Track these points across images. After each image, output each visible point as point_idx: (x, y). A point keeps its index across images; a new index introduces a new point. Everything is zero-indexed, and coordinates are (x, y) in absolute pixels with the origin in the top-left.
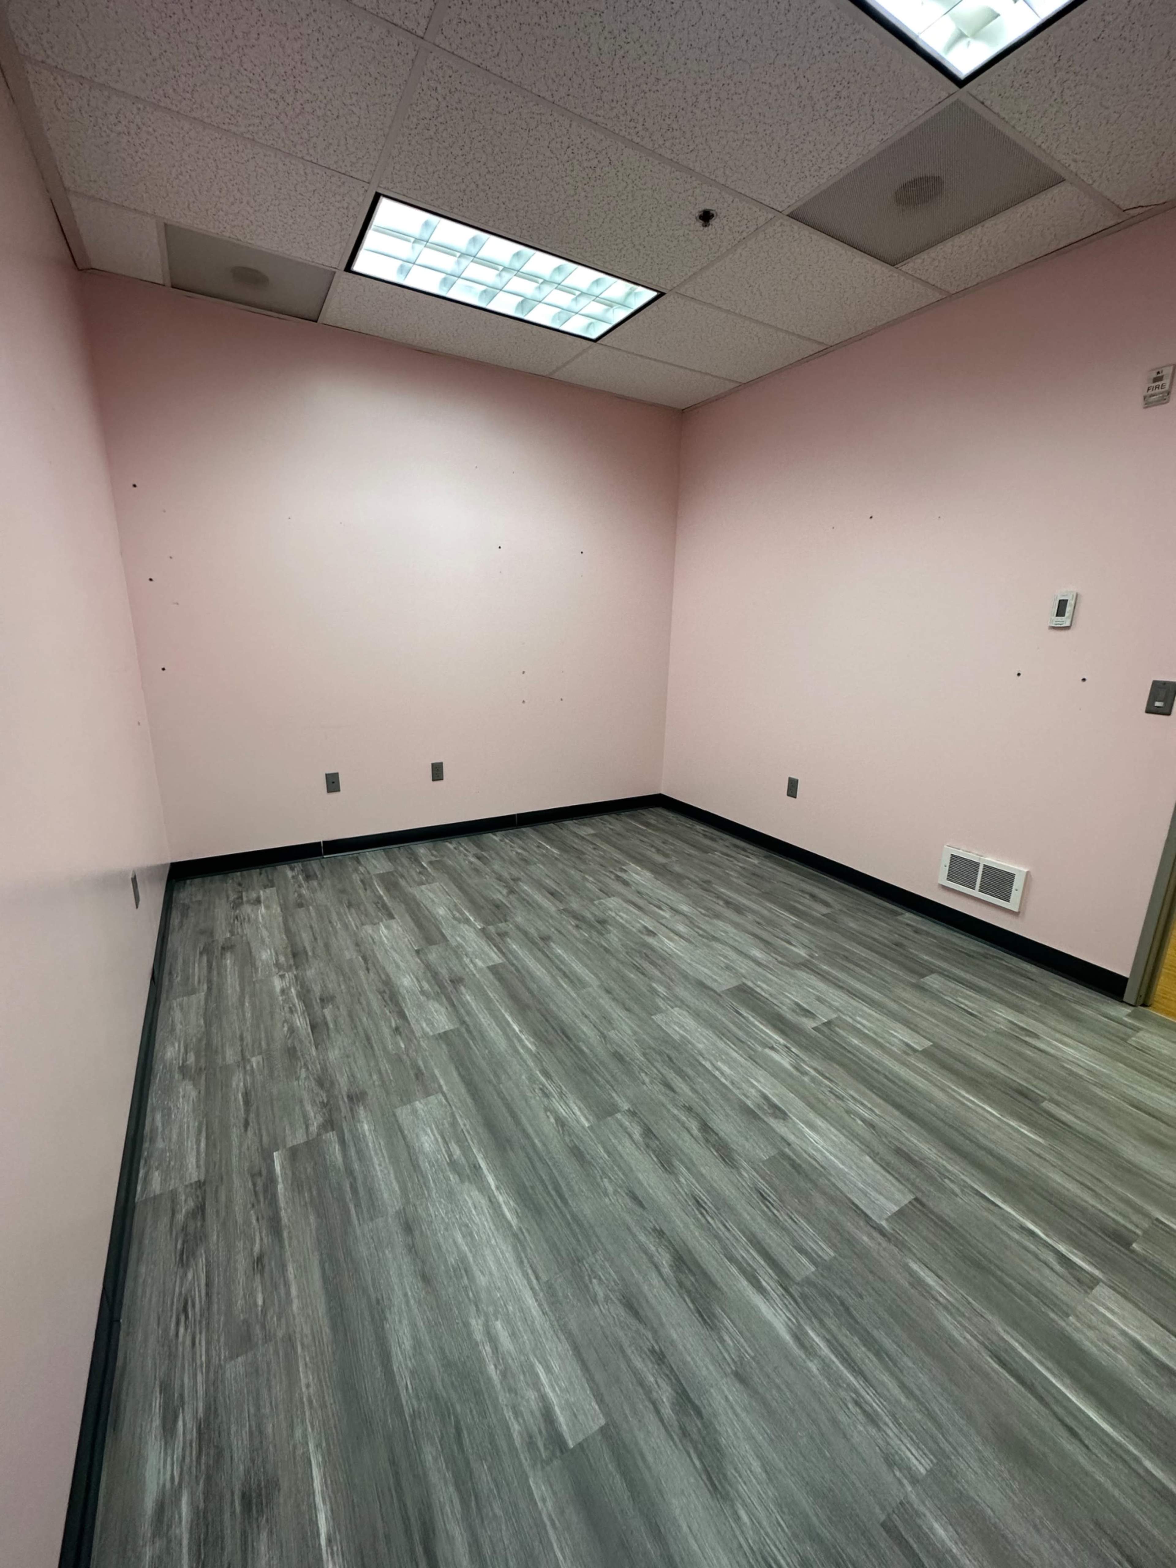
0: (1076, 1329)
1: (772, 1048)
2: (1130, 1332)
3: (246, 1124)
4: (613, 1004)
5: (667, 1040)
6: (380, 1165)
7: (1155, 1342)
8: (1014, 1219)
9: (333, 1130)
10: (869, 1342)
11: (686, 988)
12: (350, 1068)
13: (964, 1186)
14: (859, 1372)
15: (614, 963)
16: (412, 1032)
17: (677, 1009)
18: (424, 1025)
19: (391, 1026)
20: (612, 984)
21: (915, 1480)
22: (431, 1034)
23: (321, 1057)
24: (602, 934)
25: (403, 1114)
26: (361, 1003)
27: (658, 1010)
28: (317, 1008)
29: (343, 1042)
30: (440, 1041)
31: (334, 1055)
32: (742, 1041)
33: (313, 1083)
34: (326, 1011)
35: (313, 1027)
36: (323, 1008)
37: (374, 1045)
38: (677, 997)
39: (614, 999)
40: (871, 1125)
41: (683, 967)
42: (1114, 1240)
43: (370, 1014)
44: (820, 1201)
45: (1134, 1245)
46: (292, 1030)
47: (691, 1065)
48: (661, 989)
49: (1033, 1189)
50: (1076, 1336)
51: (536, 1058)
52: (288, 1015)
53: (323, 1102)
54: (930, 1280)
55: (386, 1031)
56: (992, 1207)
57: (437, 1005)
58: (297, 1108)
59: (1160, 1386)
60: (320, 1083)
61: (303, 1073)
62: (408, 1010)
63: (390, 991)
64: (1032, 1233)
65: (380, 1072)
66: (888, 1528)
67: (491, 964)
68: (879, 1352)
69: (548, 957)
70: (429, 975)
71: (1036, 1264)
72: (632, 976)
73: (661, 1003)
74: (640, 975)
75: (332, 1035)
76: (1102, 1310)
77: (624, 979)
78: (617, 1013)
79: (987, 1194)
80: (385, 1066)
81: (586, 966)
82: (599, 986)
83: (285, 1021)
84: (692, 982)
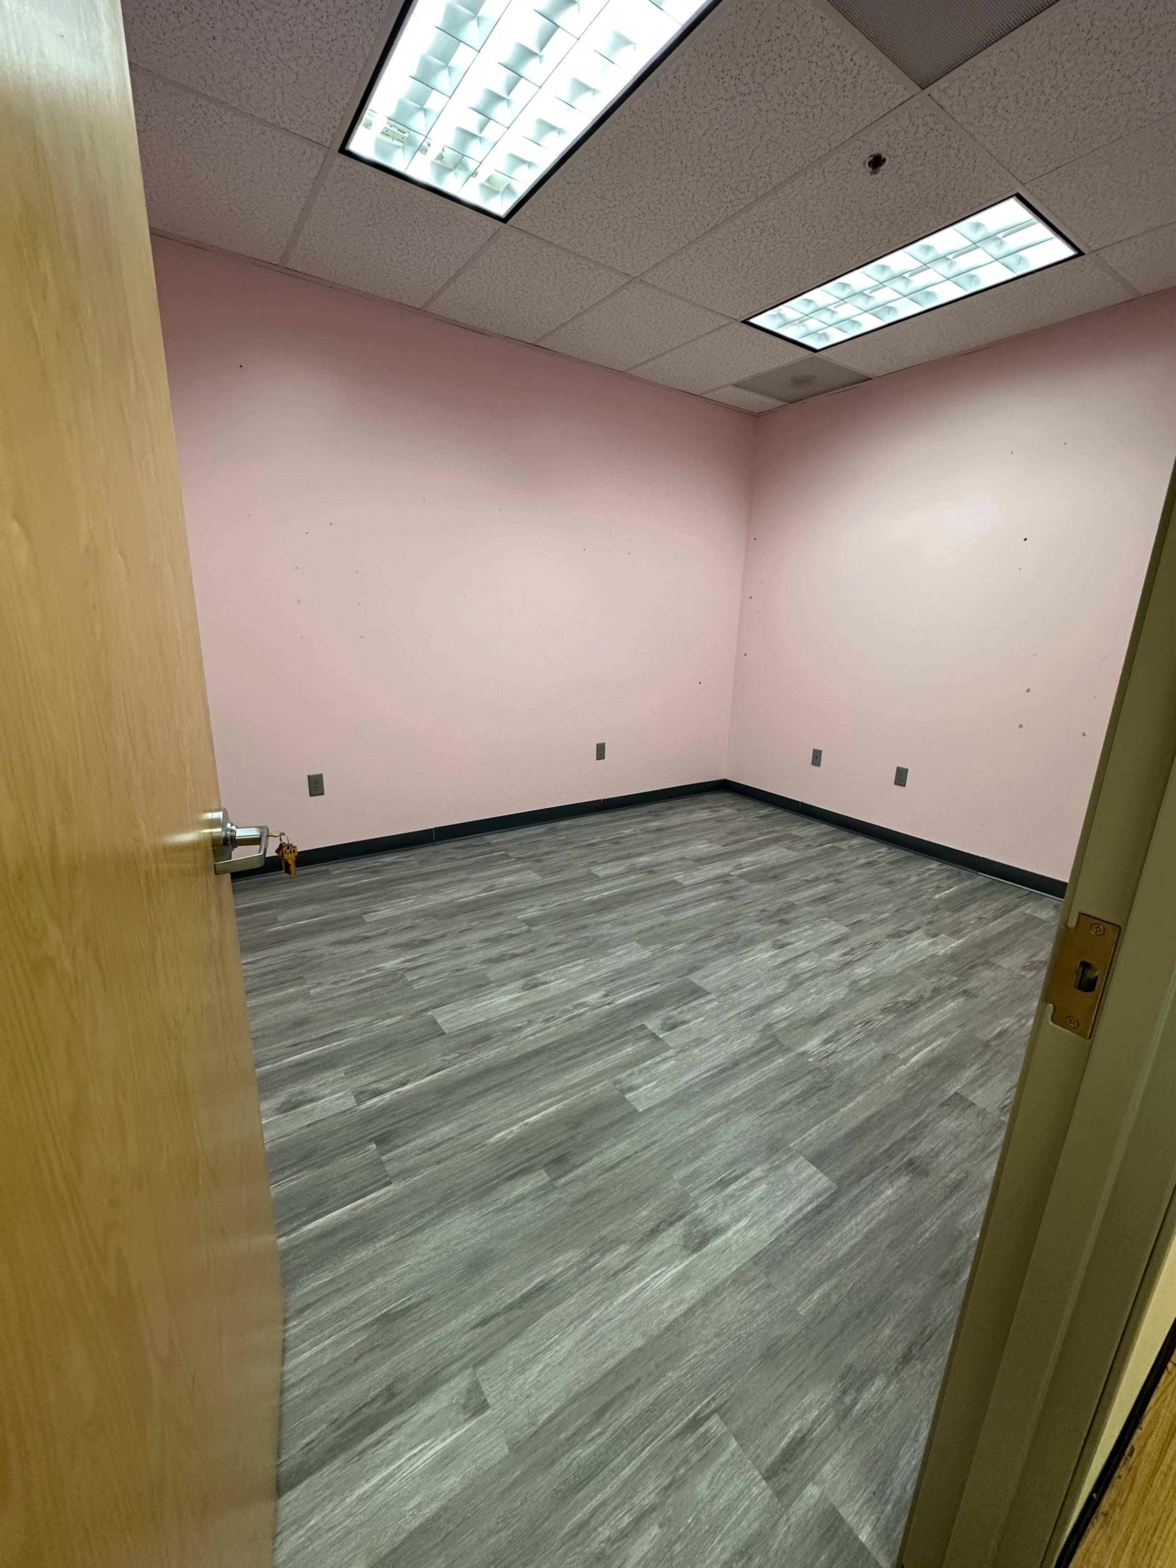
0: (336, 1074)
2: (323, 1100)
7: (313, 1110)
8: (415, 1080)
10: (365, 990)
13: (450, 1064)
14: (354, 984)
21: (309, 988)
40: (516, 1030)
42: (383, 1134)
44: (450, 991)
45: (374, 1146)
49: (439, 1105)
50: (333, 1071)
54: (388, 1022)
56: (429, 1071)
59: (293, 1095)
64: (403, 1084)
66: (301, 978)
68: (360, 992)
71: (381, 1075)
76: (341, 1094)
79: (440, 1073)
84: (698, 964)
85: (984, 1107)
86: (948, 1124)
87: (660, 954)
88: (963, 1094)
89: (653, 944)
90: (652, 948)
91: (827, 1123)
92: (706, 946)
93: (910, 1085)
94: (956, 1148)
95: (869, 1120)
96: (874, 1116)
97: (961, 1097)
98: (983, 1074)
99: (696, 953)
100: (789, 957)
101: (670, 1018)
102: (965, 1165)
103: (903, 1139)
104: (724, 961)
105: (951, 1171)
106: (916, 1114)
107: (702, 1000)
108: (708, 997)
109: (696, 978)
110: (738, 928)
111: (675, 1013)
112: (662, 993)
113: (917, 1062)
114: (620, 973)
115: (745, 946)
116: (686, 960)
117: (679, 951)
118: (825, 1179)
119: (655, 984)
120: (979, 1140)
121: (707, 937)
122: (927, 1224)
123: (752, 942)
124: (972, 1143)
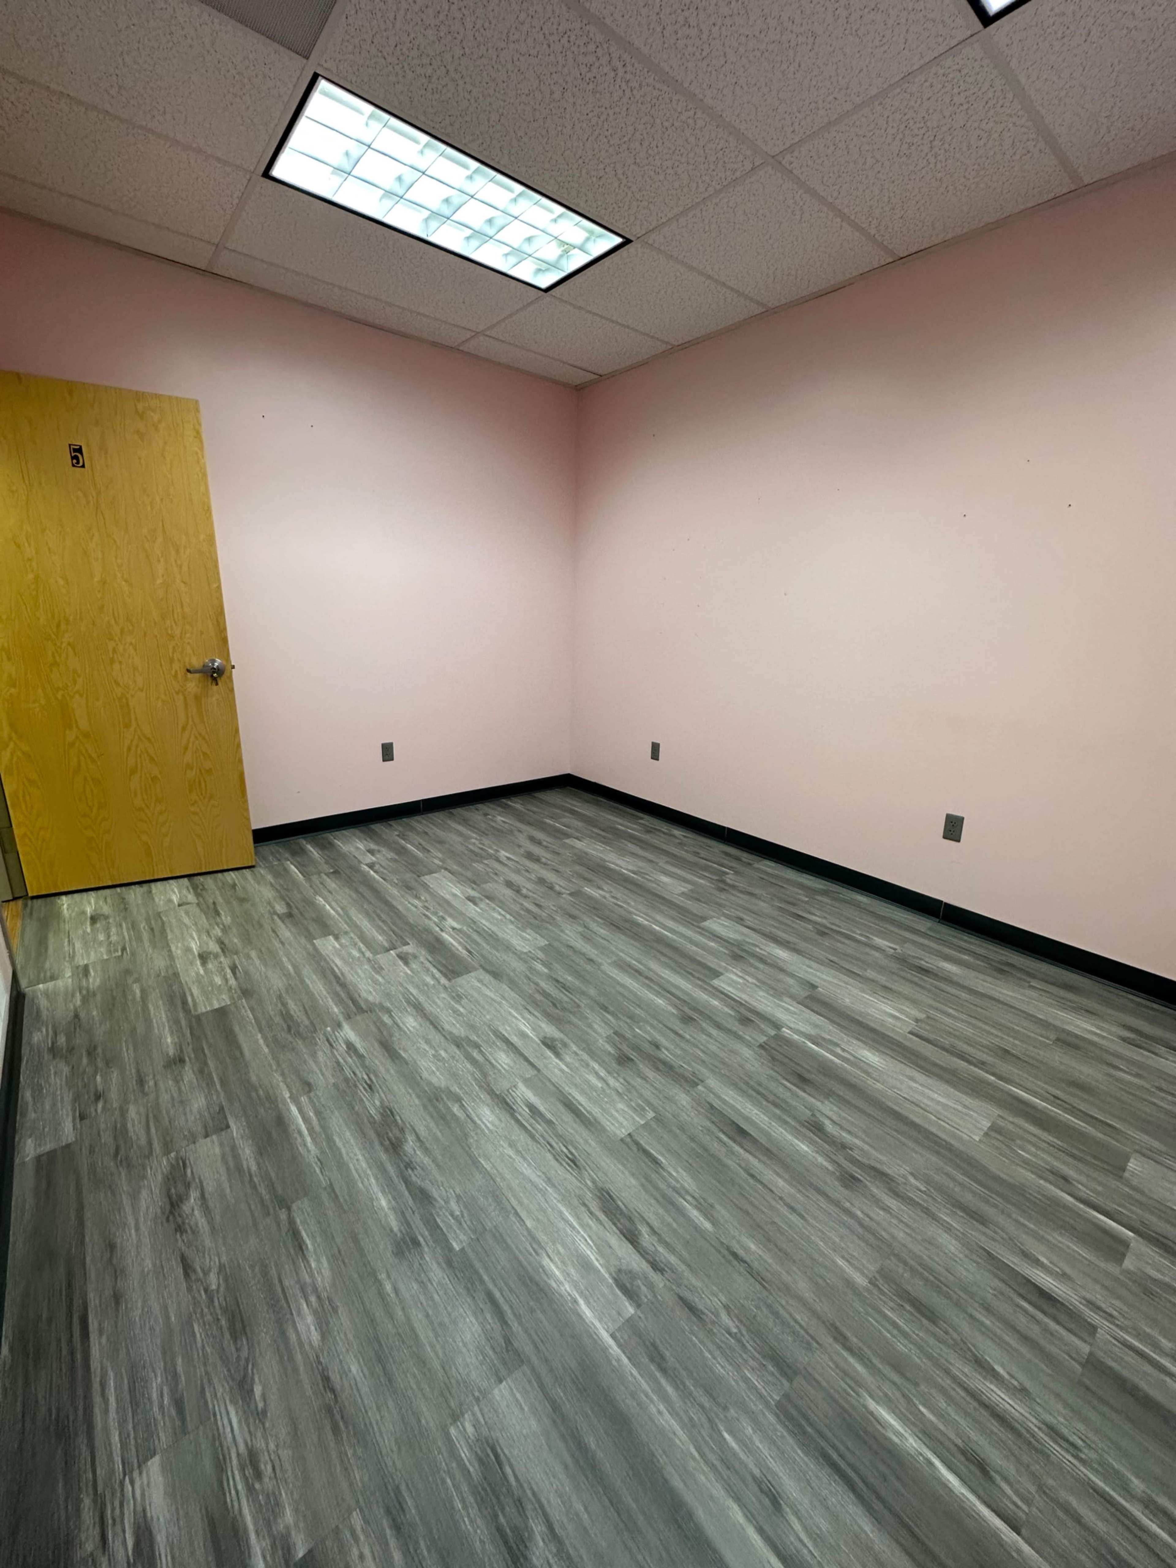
1: (454, 929)
4: (584, 950)
5: (537, 929)
11: (514, 970)
15: (592, 992)
17: (525, 951)
20: (589, 967)
24: (616, 1033)
27: (542, 949)
32: (477, 932)
38: (526, 962)
39: (584, 954)
41: (513, 994)
47: (520, 915)
48: (539, 967)
51: (630, 913)
67: (722, 977)
69: (669, 992)
72: (569, 978)
73: (540, 955)
74: (561, 980)
77: (578, 974)
78: (579, 944)
81: (623, 986)
82: (601, 964)
85: (198, 1145)
86: (198, 1102)
88: (223, 1133)
91: (251, 1023)
93: (261, 1092)
94: (173, 1098)
95: (239, 1048)
96: (242, 1053)
97: (222, 1130)
98: (239, 1169)
100: (522, 1048)
102: (152, 1096)
103: (206, 1063)
105: (156, 1084)
106: (224, 1082)
109: (478, 974)
113: (288, 1110)
117: (531, 968)
118: (204, 1010)
120: (167, 1119)
121: (565, 988)
122: (131, 1051)
124: (168, 1112)
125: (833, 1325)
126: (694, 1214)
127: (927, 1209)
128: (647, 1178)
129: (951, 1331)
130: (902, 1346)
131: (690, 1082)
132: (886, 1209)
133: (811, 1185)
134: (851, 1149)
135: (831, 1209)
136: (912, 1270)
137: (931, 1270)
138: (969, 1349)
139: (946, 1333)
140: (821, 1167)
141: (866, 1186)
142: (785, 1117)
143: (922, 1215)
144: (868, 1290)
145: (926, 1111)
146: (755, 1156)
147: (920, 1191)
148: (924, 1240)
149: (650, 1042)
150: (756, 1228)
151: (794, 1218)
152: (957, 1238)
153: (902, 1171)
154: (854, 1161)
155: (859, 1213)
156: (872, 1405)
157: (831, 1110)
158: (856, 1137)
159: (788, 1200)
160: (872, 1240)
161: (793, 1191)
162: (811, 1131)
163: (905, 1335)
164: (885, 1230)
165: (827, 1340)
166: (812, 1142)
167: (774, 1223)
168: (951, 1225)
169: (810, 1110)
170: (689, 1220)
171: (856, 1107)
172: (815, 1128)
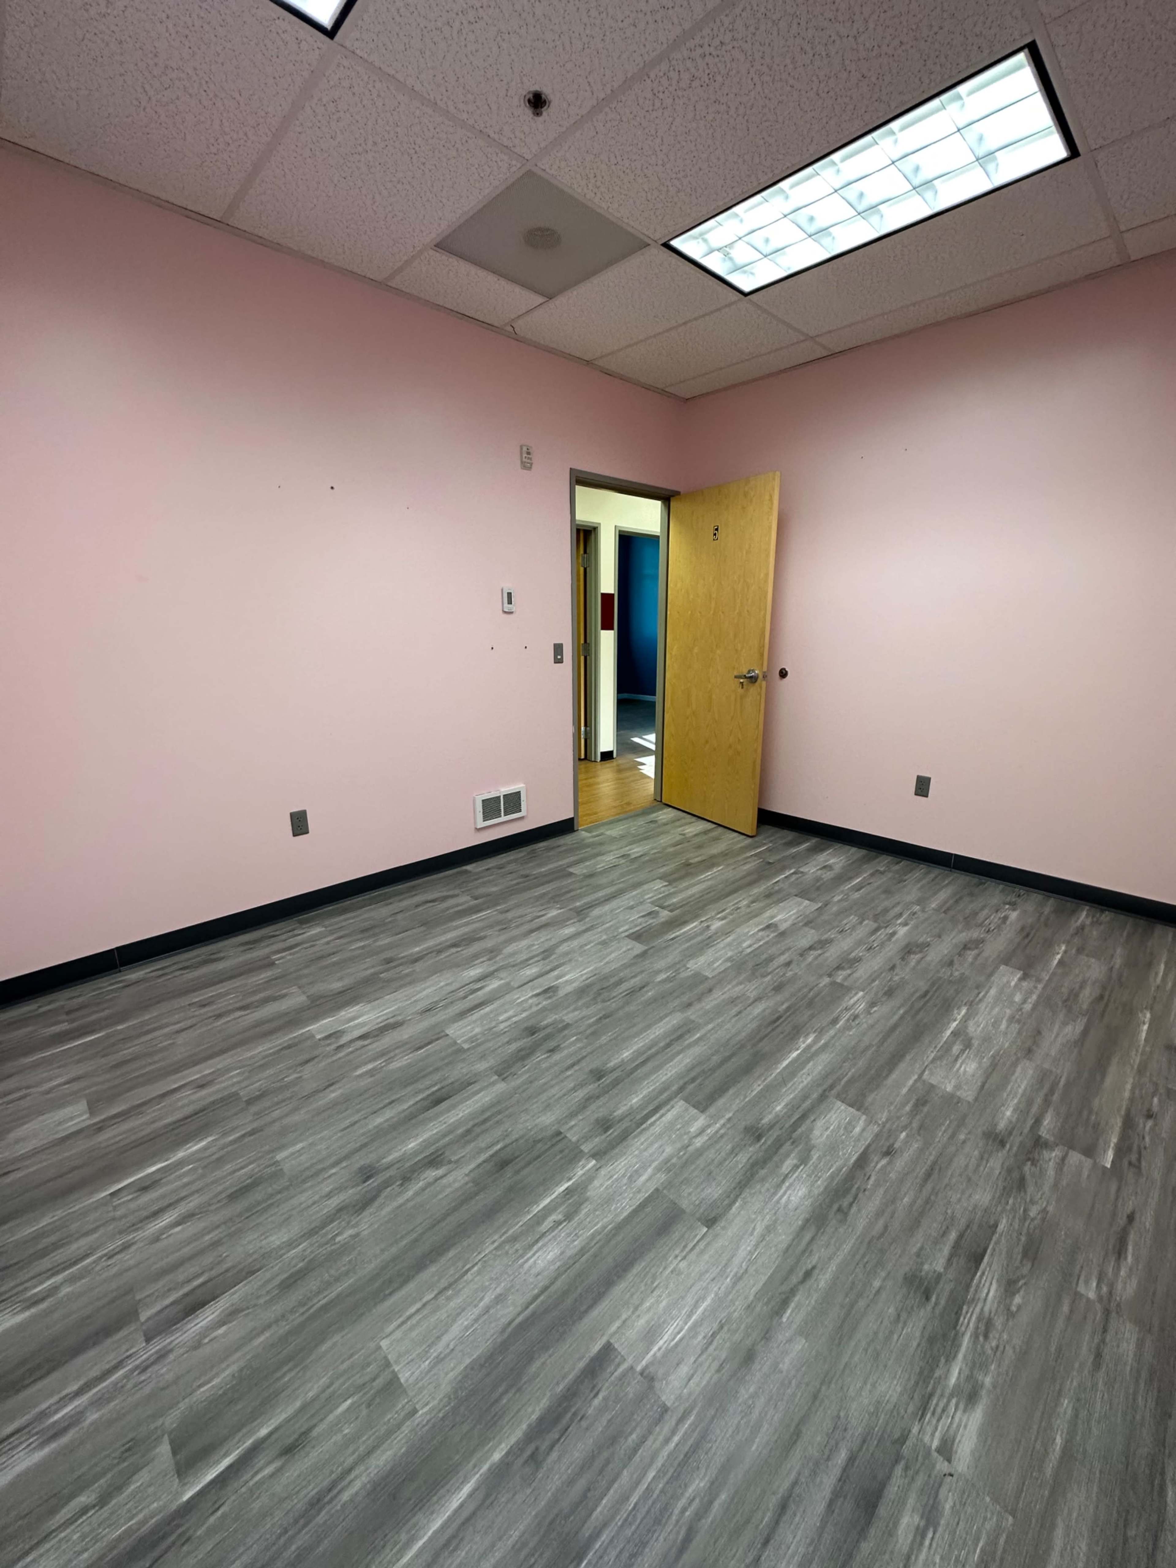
3: (1131, 1218)
6: (1019, 1086)
9: (1040, 1137)
12: (978, 1166)
16: (877, 1136)
18: (858, 1129)
19: (889, 1163)
22: (864, 1117)
23: (999, 1209)
24: (567, 1026)
25: (968, 1094)
26: (886, 1227)
28: (945, 1288)
29: (959, 1200)
30: (867, 1104)
31: (983, 1197)
33: (1031, 1189)
34: (939, 1265)
35: (977, 1259)
36: (939, 1276)
37: (929, 1163)
43: (892, 1200)
46: (1010, 1287)
51: (821, 1032)
52: (998, 1322)
53: (1032, 1164)
55: (900, 1163)
57: (816, 1133)
58: (1064, 1183)
60: (1021, 1184)
61: (1033, 1212)
62: (847, 1160)
63: (832, 1202)
65: (953, 1136)
69: (645, 1062)
70: (763, 1172)
74: (643, 990)
75: (963, 1222)
80: (941, 1136)
83: (1010, 1315)
84: (640, 960)
87: (678, 966)
89: (689, 977)
90: (688, 973)
92: (633, 981)
99: (642, 972)
100: (545, 977)
101: (653, 918)
104: (614, 966)
107: (631, 931)
108: (627, 934)
109: (639, 948)
110: (593, 1012)
111: (651, 921)
112: (666, 933)
114: (707, 944)
115: (589, 986)
116: (651, 963)
117: (659, 971)
119: (672, 939)
121: (632, 993)
123: (581, 992)
125: (262, 1130)
126: (370, 1066)
127: (317, 1233)
128: (407, 1043)
129: (218, 1205)
130: (228, 1167)
131: (503, 1071)
132: (329, 1196)
133: (373, 1141)
134: (402, 1185)
135: (345, 1151)
136: (271, 1196)
137: (265, 1210)
138: (201, 1213)
139: (219, 1201)
140: (389, 1152)
141: (357, 1185)
142: (451, 1137)
143: (313, 1226)
144: (272, 1158)
145: (440, 1293)
146: (409, 1107)
147: (337, 1235)
148: (290, 1217)
149: (559, 1046)
150: (346, 1100)
151: (347, 1122)
152: (280, 1248)
153: (364, 1226)
154: (387, 1184)
155: (334, 1171)
156: (210, 1139)
157: (455, 1181)
158: (417, 1194)
159: (362, 1122)
160: (308, 1173)
161: (370, 1127)
162: (432, 1153)
163: (234, 1172)
164: (312, 1186)
165: (255, 1125)
166: (416, 1153)
167: (347, 1110)
168: (294, 1248)
169: (457, 1162)
170: (366, 1064)
171: (455, 1209)
172: (434, 1160)
